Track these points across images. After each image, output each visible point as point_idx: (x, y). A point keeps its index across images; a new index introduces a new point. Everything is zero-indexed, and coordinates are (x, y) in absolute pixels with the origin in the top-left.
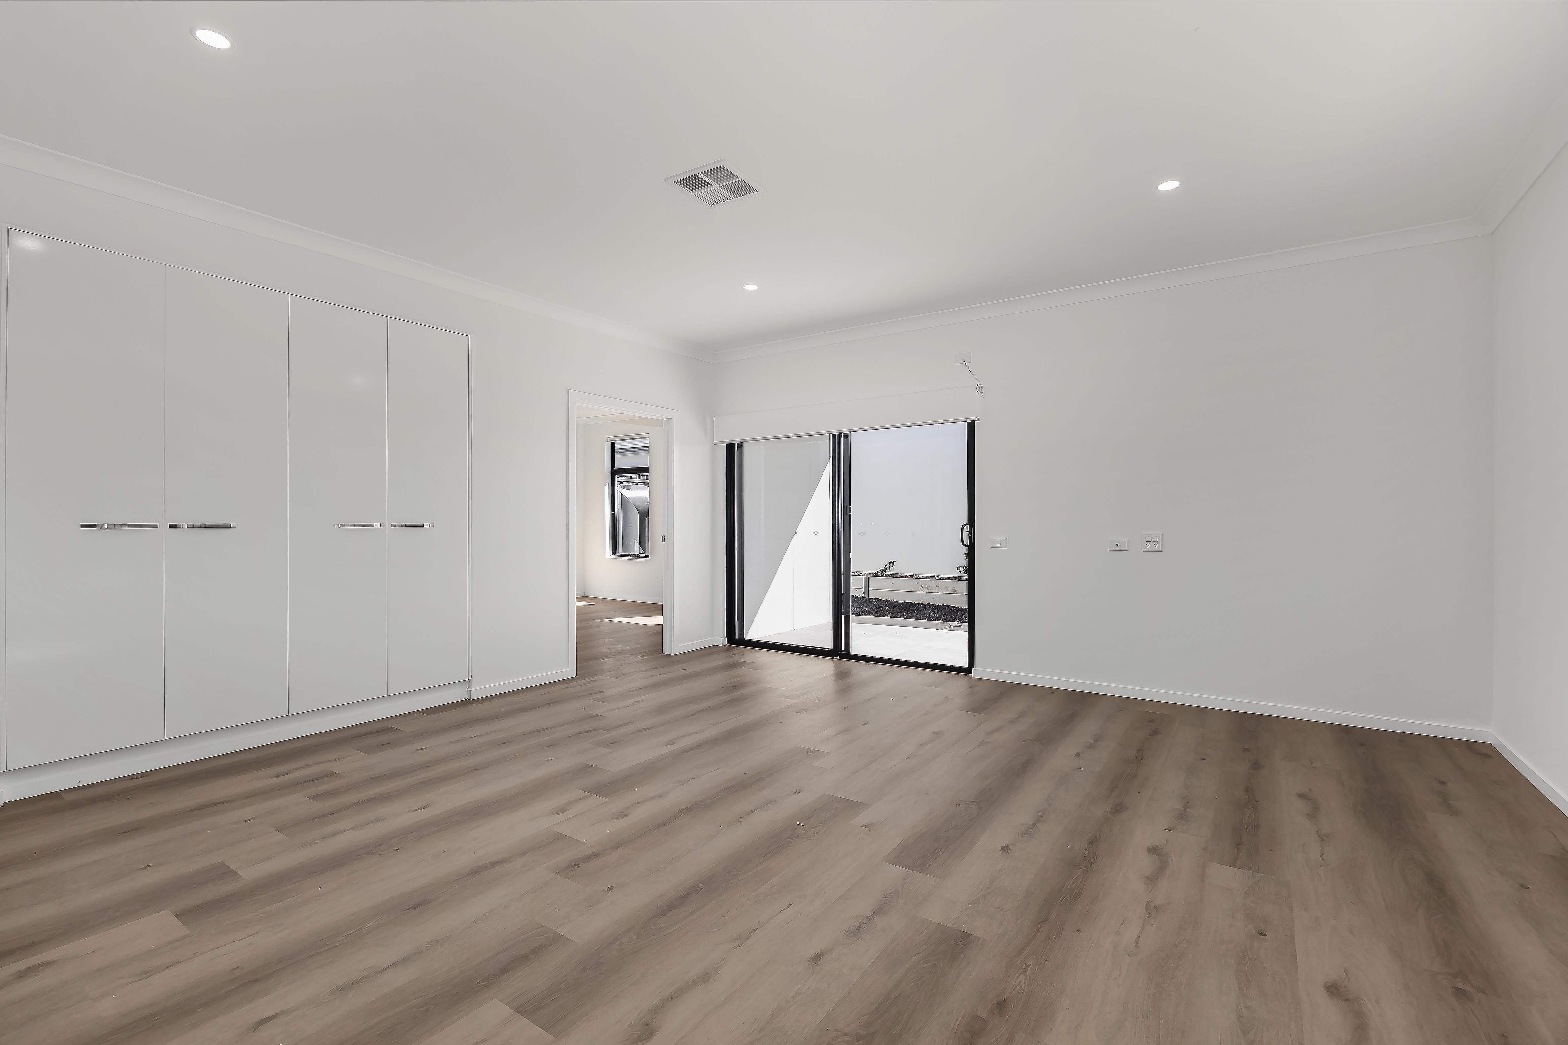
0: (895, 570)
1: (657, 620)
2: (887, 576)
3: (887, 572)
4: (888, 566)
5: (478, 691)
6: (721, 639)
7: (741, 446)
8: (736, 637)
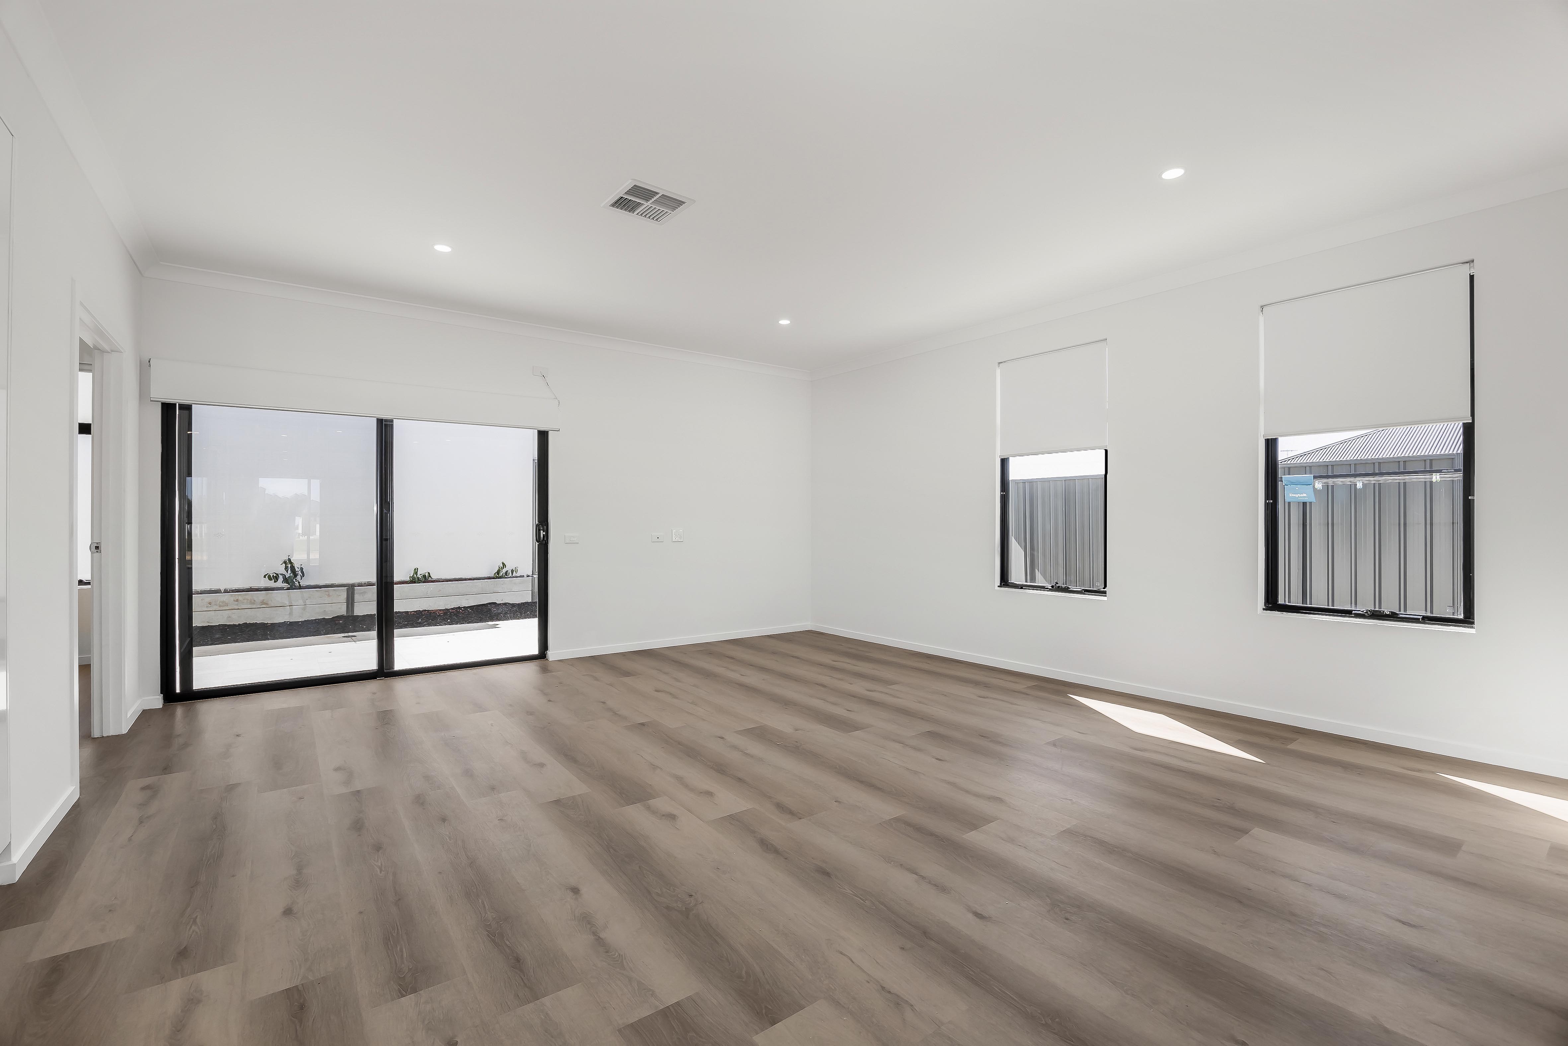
6: (156, 701)
7: (187, 408)
8: (178, 690)
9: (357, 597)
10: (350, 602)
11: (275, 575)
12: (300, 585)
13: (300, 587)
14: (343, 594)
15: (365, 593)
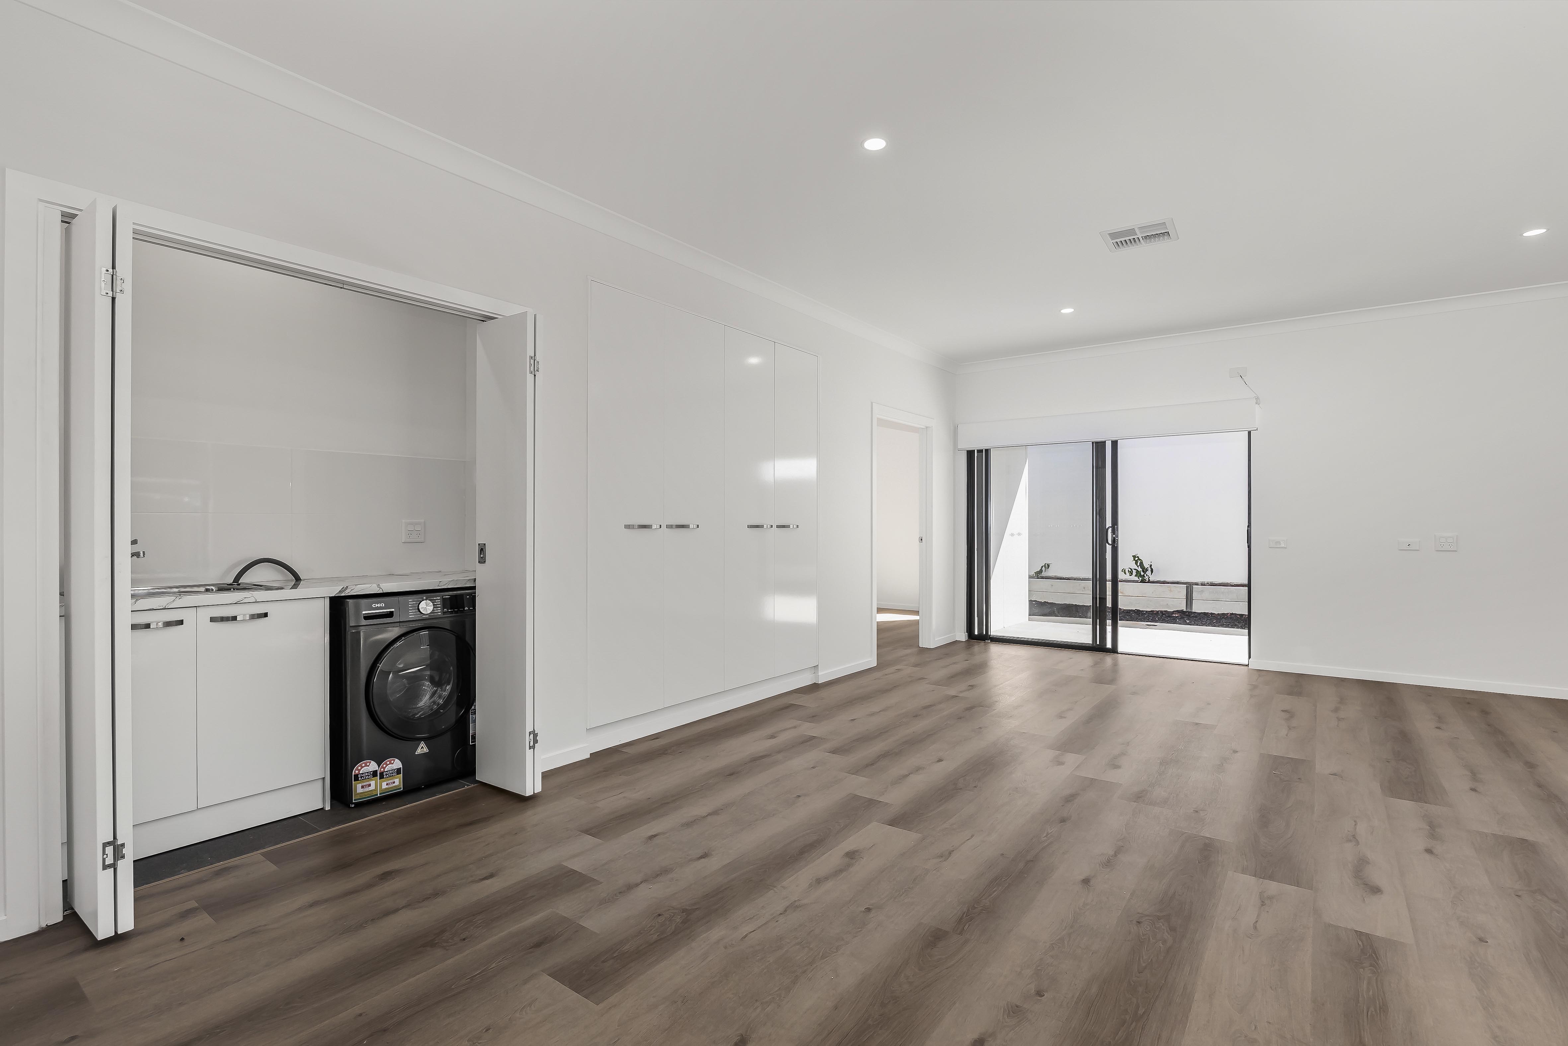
0: (1050, 573)
1: (916, 618)
2: (1042, 578)
3: (1044, 574)
4: (1043, 568)
5: (824, 676)
6: (962, 636)
7: (986, 453)
8: (976, 633)
9: (1195, 595)
10: (1189, 599)
11: (1130, 570)
12: (1149, 580)
13: (1149, 582)
14: (1183, 589)
15: (1202, 591)
